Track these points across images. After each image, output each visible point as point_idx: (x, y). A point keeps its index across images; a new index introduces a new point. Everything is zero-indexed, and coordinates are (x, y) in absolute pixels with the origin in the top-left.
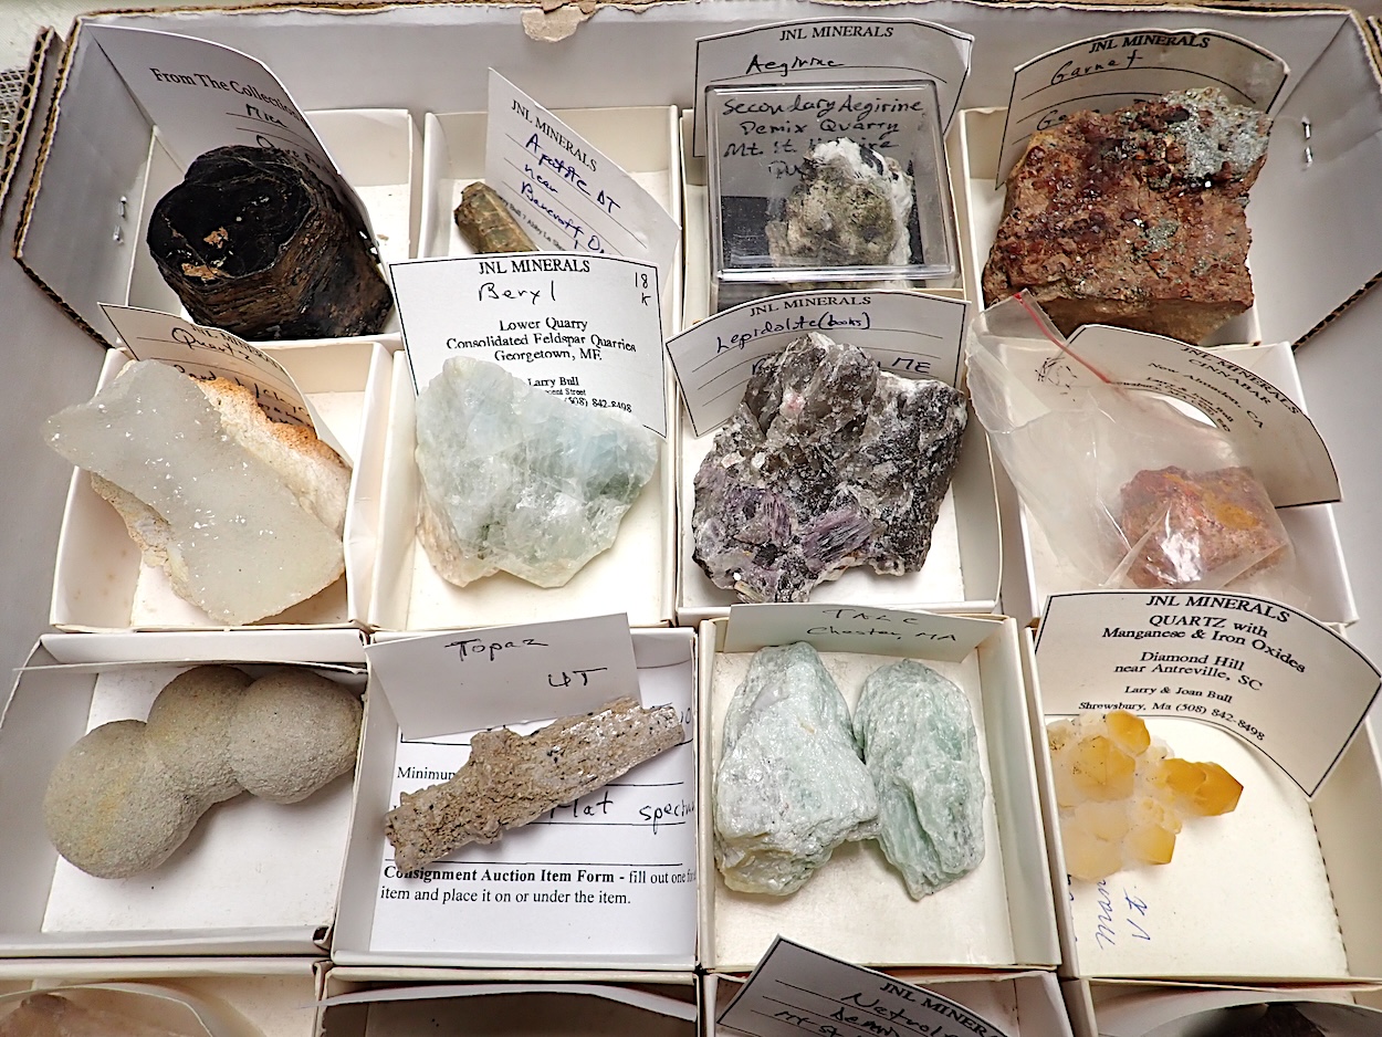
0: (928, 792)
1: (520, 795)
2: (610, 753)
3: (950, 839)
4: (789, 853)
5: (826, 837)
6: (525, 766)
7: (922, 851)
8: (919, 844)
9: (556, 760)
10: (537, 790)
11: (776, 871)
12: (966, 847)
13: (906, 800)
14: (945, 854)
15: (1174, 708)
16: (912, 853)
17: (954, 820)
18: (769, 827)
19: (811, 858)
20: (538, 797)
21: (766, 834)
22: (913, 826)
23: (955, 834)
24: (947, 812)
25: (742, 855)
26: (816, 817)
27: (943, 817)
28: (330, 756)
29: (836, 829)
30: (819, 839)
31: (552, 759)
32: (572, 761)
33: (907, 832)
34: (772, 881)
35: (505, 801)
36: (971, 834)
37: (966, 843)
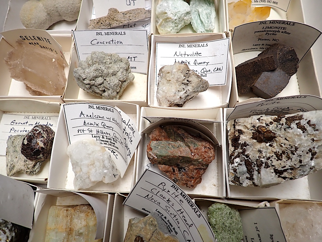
0: (202, 11)
1: (115, 19)
2: (135, 16)
3: (207, 22)
4: (171, 18)
5: (179, 15)
6: (118, 15)
7: (201, 26)
8: (201, 25)
9: (124, 15)
10: (118, 19)
11: (169, 26)
12: (210, 24)
13: (198, 15)
14: (206, 25)
15: (259, 2)
16: (199, 26)
17: (208, 18)
18: (166, 11)
19: (176, 21)
20: (118, 21)
21: (166, 13)
22: (199, 21)
23: (208, 21)
24: (206, 16)
25: (161, 20)
26: (177, 11)
27: (205, 17)
28: (76, 5)
29: (181, 14)
30: (178, 16)
31: (123, 15)
32: (127, 16)
33: (198, 22)
34: (168, 29)
35: (111, 20)
36: (212, 22)
37: (210, 23)
